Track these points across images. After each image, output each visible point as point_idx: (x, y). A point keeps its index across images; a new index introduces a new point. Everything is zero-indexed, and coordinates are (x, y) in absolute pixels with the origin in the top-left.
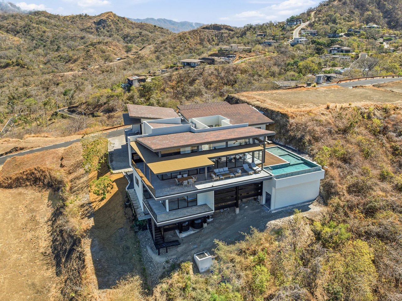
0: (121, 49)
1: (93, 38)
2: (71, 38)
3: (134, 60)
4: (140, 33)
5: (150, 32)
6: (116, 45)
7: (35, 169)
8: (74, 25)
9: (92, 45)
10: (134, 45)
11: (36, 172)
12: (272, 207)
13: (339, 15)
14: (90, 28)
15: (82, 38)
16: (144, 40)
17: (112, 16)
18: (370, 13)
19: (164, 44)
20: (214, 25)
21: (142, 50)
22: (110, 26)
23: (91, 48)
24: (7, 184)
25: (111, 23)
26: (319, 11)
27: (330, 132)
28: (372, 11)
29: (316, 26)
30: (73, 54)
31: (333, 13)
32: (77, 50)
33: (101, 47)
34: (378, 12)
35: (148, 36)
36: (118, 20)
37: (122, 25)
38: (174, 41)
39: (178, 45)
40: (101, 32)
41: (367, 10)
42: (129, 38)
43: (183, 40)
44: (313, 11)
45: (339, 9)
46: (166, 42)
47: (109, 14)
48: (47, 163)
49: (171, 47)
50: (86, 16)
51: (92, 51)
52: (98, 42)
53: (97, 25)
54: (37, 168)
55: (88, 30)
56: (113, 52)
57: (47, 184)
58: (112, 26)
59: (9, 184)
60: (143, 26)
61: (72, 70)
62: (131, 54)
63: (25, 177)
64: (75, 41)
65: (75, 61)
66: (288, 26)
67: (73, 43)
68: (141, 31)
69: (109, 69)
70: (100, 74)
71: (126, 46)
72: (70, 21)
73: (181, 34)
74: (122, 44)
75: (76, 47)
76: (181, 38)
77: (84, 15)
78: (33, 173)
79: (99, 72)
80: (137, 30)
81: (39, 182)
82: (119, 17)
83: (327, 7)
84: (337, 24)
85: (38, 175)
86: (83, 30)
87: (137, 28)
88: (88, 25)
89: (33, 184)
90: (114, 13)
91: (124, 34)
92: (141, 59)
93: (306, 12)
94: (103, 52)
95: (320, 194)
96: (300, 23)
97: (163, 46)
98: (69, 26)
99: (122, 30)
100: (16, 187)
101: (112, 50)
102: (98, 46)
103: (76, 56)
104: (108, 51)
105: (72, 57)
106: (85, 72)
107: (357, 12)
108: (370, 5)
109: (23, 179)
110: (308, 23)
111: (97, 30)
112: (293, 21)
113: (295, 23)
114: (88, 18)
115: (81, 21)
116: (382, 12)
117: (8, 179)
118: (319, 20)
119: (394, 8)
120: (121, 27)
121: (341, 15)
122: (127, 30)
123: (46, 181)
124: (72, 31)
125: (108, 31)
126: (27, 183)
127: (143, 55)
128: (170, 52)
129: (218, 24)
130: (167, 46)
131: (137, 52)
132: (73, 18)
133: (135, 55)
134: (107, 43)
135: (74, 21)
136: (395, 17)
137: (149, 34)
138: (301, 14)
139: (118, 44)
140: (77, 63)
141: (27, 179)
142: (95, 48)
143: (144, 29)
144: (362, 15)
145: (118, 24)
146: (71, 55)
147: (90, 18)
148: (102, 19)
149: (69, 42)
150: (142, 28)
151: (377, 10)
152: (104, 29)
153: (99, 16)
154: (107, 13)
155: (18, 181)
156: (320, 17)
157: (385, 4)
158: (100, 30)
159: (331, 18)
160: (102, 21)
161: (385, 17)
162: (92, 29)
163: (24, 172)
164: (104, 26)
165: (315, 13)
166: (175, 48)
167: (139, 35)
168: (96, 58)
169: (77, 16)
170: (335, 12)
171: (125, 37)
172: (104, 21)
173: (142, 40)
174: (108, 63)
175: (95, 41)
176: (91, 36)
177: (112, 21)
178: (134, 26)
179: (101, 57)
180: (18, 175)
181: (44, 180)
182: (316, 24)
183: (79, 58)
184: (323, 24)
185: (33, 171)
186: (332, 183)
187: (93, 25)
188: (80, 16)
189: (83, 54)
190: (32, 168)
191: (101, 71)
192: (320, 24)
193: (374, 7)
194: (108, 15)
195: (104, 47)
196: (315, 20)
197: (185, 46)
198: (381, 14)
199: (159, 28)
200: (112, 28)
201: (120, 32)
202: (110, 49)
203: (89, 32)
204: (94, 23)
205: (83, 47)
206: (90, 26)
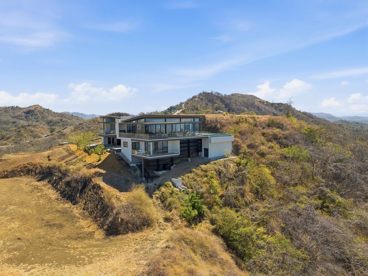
0: (46, 130)
1: (23, 122)
2: (4, 123)
3: (58, 136)
4: (61, 120)
5: (68, 119)
6: (42, 128)
7: (28, 164)
8: (7, 113)
9: (23, 127)
10: (57, 128)
11: (29, 166)
12: (210, 156)
13: (199, 106)
14: (20, 116)
15: (14, 123)
16: (64, 124)
17: (39, 108)
18: (217, 105)
19: (81, 126)
20: (117, 113)
21: (64, 130)
22: (37, 114)
23: (22, 129)
24: (3, 175)
25: (38, 112)
26: (187, 103)
27: (230, 123)
28: (218, 104)
29: (186, 112)
30: (6, 134)
31: (196, 105)
32: (10, 131)
33: (30, 129)
34: (222, 105)
35: (68, 122)
36: (44, 111)
37: (47, 114)
38: (89, 123)
39: (92, 126)
40: (30, 119)
41: (215, 103)
42: (52, 123)
43: (95, 123)
44: (183, 104)
45: (199, 102)
46: (83, 124)
47: (37, 106)
48: (37, 160)
49: (87, 127)
50: (17, 107)
51: (22, 131)
52: (28, 125)
53: (26, 114)
54: (29, 163)
55: (18, 117)
56: (40, 132)
57: (38, 173)
58: (39, 115)
59: (5, 176)
60: (63, 115)
61: (6, 144)
62: (56, 133)
63: (19, 169)
64: (8, 124)
65: (8, 138)
66: (169, 112)
67: (6, 126)
68: (62, 118)
69: (38, 143)
70: (31, 146)
71: (50, 128)
72: (3, 111)
73: (94, 119)
74: (46, 127)
75: (9, 128)
76: (94, 121)
77: (16, 107)
78: (26, 167)
79: (30, 145)
80: (59, 118)
81: (32, 172)
82: (44, 109)
83: (192, 101)
84: (199, 111)
85: (31, 167)
86: (14, 117)
87: (58, 116)
88: (19, 114)
89: (27, 174)
90: (40, 105)
91: (48, 121)
92: (63, 136)
93: (179, 104)
94: (32, 132)
95: (233, 152)
96: (176, 111)
97: (81, 127)
98: (3, 114)
99: (46, 117)
100: (12, 177)
101: (39, 130)
102: (28, 128)
103: (9, 135)
104: (36, 132)
105: (5, 136)
106: (18, 145)
107: (210, 104)
108: (216, 101)
109: (18, 171)
110: (181, 110)
111: (26, 117)
112: (172, 109)
113: (173, 110)
114: (19, 109)
115: (13, 111)
116: (224, 105)
117: (4, 172)
118: (188, 109)
119: (230, 102)
120: (45, 115)
121: (201, 106)
122: (50, 118)
123: (37, 171)
124: (5, 117)
125: (35, 118)
126: (21, 174)
127: (66, 133)
128: (86, 130)
129: (120, 112)
130: (84, 126)
131: (60, 131)
132: (6, 109)
133: (59, 133)
134: (35, 126)
135: (6, 111)
136: (232, 107)
137: (68, 120)
138: (176, 105)
139: (44, 126)
140: (9, 140)
141: (22, 171)
142: (26, 129)
143: (64, 117)
144: (213, 106)
145: (43, 113)
146: (4, 134)
147: (21, 109)
148: (31, 110)
149: (3, 125)
150: (62, 116)
151: (221, 103)
152: (32, 117)
153: (28, 107)
154: (35, 106)
155: (13, 172)
156: (188, 107)
157: (225, 100)
158: (29, 117)
159: (195, 108)
160: (30, 111)
161: (226, 108)
162: (22, 116)
163: (18, 166)
164: (32, 115)
165: (185, 105)
166: (90, 128)
167: (60, 121)
168: (26, 136)
169: (9, 107)
170: (197, 104)
171: (49, 123)
172: (32, 111)
173: (62, 124)
174: (37, 139)
175: (25, 124)
176: (22, 121)
177: (39, 111)
178: (56, 115)
179: (30, 136)
180: (13, 169)
181: (35, 171)
182: (186, 111)
183: (12, 136)
184: (190, 111)
185: (26, 165)
186: (239, 144)
187: (23, 114)
188: (12, 107)
189: (15, 133)
190: (25, 163)
191: (31, 144)
192: (188, 111)
193: (219, 102)
194: (35, 107)
195: (33, 129)
196: (185, 109)
197: (97, 127)
198: (224, 106)
199: (75, 116)
200: (39, 116)
201: (45, 119)
202: (37, 130)
203: (19, 119)
204: (24, 112)
205: (15, 128)
206: (21, 115)
